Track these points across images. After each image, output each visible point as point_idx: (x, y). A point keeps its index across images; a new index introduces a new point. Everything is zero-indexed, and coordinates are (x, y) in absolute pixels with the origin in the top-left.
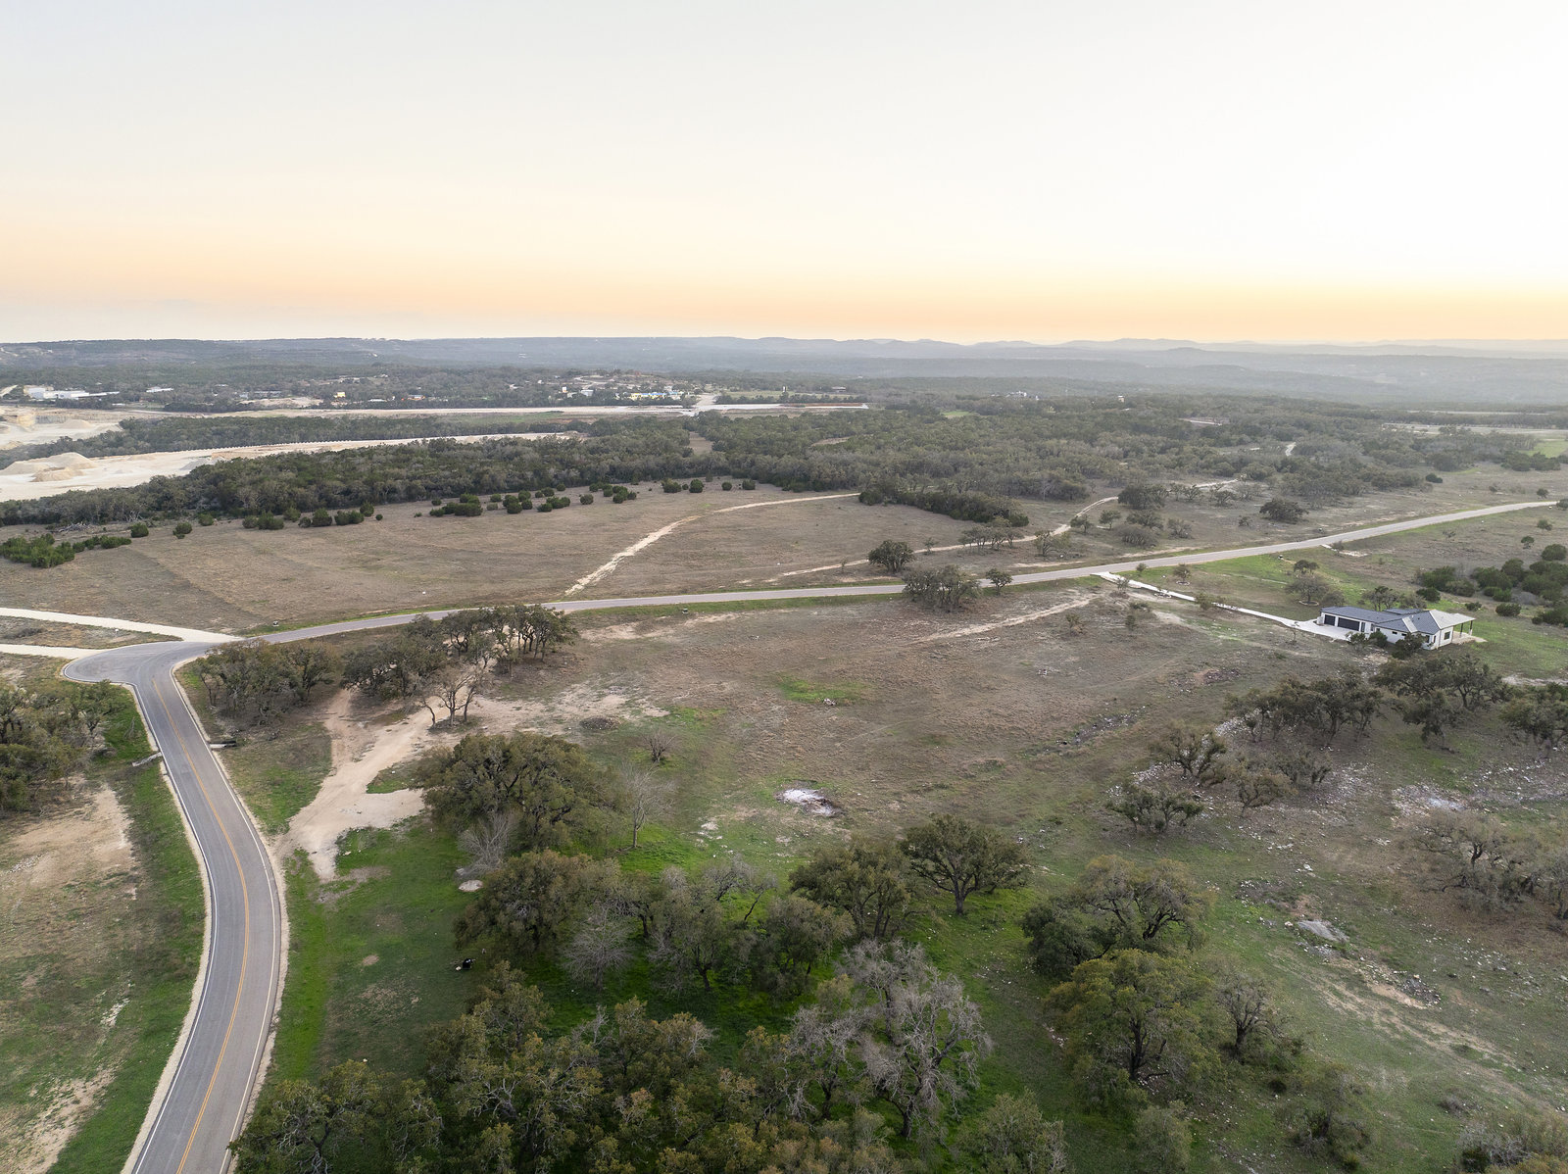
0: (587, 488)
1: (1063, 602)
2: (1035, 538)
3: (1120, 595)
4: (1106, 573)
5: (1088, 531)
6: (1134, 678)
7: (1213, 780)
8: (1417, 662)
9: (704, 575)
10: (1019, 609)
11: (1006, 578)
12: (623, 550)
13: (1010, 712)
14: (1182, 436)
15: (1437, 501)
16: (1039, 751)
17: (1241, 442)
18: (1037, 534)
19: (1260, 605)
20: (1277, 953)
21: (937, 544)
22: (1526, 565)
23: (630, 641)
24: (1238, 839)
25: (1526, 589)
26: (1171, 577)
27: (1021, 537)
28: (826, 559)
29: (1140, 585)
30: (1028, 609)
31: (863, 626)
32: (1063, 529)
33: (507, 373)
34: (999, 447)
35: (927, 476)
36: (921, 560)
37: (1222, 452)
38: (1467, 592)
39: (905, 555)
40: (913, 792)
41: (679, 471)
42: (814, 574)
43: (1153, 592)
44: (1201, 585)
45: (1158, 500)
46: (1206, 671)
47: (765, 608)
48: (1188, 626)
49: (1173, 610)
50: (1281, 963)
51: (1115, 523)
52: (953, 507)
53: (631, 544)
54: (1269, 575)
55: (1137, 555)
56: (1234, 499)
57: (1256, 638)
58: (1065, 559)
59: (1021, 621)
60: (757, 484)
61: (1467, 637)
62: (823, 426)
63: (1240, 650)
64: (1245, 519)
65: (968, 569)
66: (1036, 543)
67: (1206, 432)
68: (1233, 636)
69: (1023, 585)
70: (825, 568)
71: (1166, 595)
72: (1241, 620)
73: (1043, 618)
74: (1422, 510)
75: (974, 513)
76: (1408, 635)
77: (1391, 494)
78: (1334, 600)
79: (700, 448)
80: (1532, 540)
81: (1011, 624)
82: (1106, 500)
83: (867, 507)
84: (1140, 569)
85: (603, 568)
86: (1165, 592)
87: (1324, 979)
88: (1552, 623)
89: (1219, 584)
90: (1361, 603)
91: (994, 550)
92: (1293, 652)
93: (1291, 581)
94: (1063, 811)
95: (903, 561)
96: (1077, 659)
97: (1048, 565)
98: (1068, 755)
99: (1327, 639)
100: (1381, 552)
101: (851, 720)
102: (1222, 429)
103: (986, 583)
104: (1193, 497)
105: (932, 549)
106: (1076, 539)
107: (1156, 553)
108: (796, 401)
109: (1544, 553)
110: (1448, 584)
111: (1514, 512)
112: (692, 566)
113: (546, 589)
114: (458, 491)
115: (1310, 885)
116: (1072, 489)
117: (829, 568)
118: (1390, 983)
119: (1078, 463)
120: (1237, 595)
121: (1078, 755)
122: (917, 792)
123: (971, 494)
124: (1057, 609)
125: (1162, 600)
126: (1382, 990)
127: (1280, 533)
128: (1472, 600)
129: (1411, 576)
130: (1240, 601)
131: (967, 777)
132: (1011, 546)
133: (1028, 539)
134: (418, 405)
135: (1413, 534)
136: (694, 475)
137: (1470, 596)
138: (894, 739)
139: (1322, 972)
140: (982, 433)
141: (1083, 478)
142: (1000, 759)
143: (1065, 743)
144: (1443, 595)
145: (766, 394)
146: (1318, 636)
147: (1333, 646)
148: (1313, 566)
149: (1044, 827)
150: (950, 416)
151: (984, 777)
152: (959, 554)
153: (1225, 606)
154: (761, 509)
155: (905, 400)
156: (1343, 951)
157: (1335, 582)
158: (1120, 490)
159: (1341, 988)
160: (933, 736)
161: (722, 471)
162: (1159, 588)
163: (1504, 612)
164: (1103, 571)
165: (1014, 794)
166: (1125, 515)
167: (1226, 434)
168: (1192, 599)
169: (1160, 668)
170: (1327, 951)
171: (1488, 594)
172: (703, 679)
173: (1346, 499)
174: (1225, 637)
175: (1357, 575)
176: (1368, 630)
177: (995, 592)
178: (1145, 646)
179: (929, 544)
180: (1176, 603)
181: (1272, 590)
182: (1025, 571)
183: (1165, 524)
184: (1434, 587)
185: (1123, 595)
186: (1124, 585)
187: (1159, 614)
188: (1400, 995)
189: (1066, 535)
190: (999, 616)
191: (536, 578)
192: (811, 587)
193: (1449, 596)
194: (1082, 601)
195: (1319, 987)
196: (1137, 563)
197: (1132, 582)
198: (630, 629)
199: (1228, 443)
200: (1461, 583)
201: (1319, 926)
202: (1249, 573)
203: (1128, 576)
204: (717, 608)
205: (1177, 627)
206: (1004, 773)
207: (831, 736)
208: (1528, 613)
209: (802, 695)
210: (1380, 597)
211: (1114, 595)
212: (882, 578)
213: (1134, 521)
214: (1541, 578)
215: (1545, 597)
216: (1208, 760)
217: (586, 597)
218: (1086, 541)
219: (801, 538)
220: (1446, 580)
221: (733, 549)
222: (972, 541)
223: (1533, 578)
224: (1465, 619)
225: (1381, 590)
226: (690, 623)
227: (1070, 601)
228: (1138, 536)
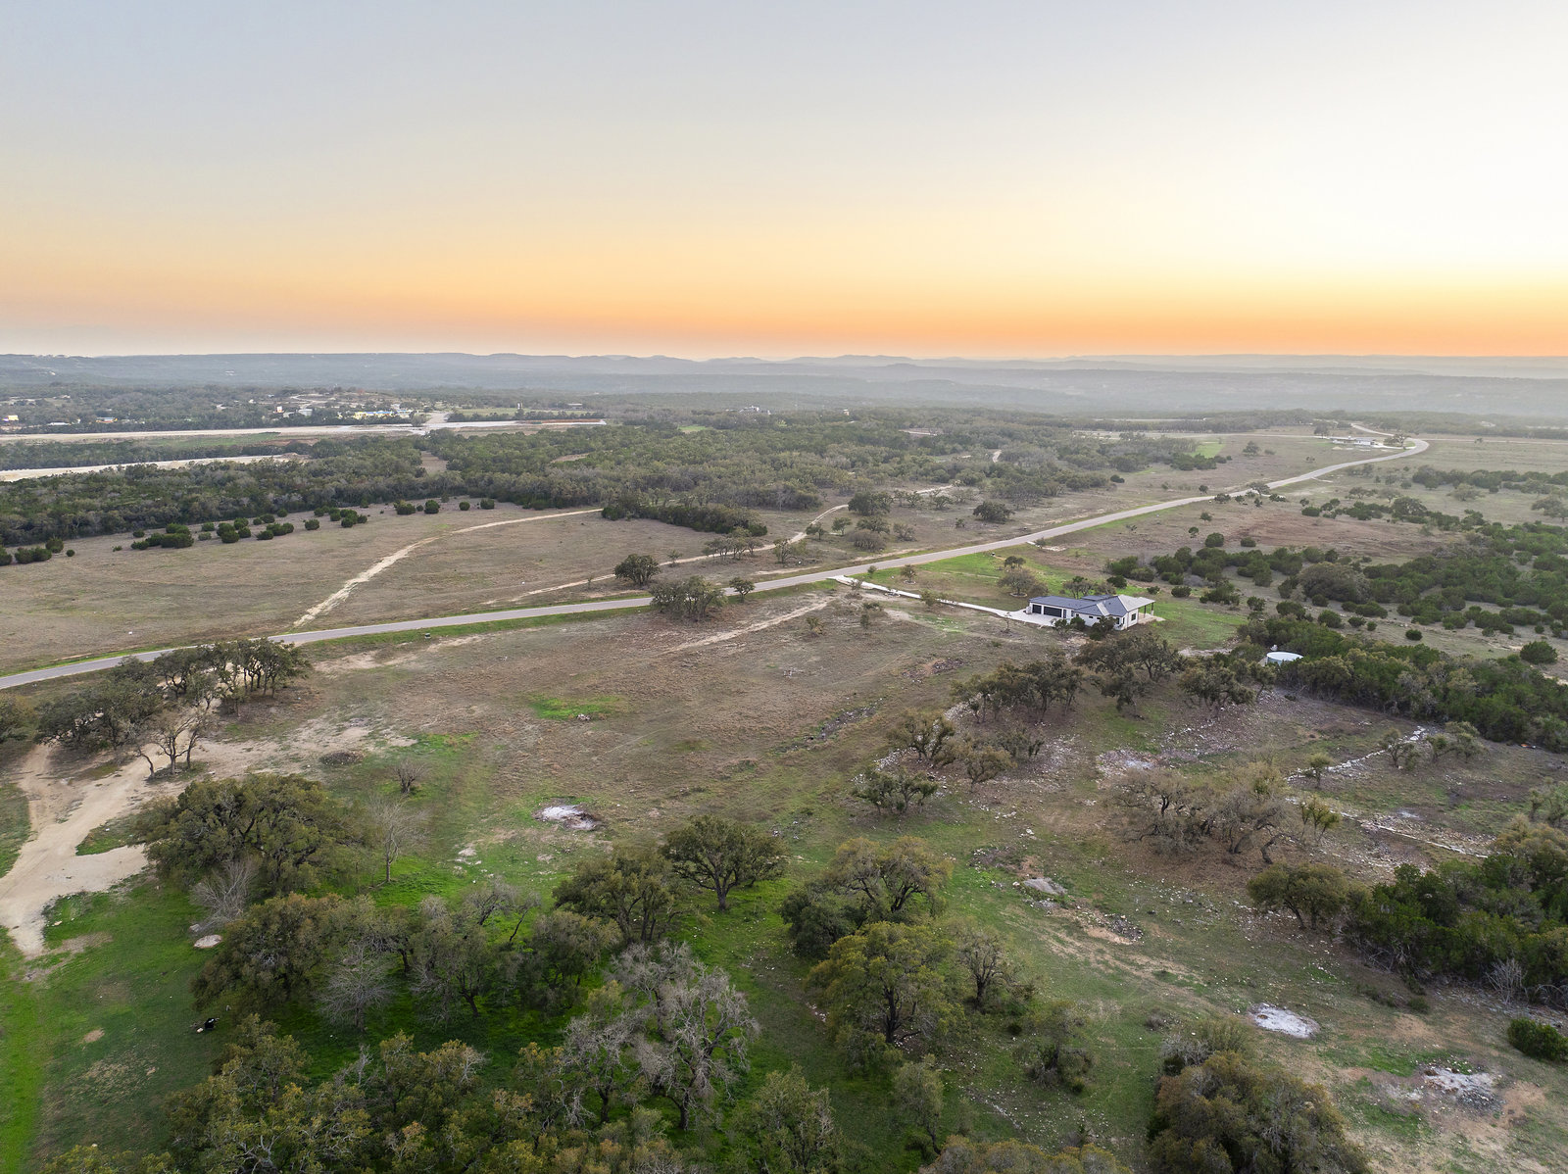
0: (312, 513)
1: (803, 606)
2: (774, 546)
3: (854, 596)
4: (840, 577)
5: (822, 537)
6: (870, 673)
7: (943, 761)
8: (1110, 642)
9: (446, 598)
10: (763, 615)
11: (748, 585)
12: (356, 577)
13: (759, 713)
14: (903, 446)
15: (1121, 499)
16: (788, 748)
17: (954, 451)
18: (775, 542)
19: (977, 598)
20: (1007, 911)
21: (683, 555)
22: (1193, 552)
23: (369, 671)
24: (970, 812)
25: (1194, 573)
26: (899, 577)
27: (761, 546)
28: (573, 576)
29: (871, 586)
30: (771, 614)
31: (613, 639)
32: (800, 536)
33: (212, 392)
34: (736, 460)
35: (667, 489)
36: (667, 573)
37: (938, 460)
38: (1148, 578)
39: (650, 569)
40: (671, 798)
41: (413, 492)
42: (560, 591)
43: (883, 592)
44: (925, 583)
45: (884, 506)
46: (934, 662)
47: (512, 627)
48: (915, 621)
49: (902, 608)
50: (1012, 920)
51: (847, 529)
52: (695, 519)
53: (365, 570)
54: (984, 571)
55: (869, 558)
56: (950, 503)
57: (975, 629)
58: (802, 565)
59: (765, 626)
60: (496, 504)
61: (1149, 617)
62: (563, 443)
63: (961, 641)
64: (961, 521)
65: (712, 579)
66: (775, 552)
67: (923, 442)
68: (956, 629)
69: (765, 592)
70: (571, 585)
71: (894, 594)
72: (962, 613)
73: (785, 621)
74: (1109, 507)
75: (716, 525)
76: (1102, 619)
77: (1083, 494)
78: (1039, 591)
79: (434, 468)
80: (1197, 530)
81: (756, 630)
82: (838, 508)
83: (610, 522)
84: (871, 571)
85: (334, 596)
86: (893, 591)
87: (1048, 930)
89: (942, 582)
90: (1063, 592)
91: (736, 559)
92: (1006, 640)
93: (1003, 576)
94: (813, 802)
95: (648, 574)
96: (819, 658)
97: (787, 571)
98: (815, 749)
99: (1036, 626)
100: (1078, 546)
101: (604, 734)
102: (937, 439)
103: (731, 592)
104: (914, 503)
105: (677, 561)
106: (812, 546)
107: (885, 556)
108: (532, 418)
109: (1207, 541)
110: (1132, 572)
111: (1182, 506)
112: (431, 590)
113: (273, 623)
114: (163, 521)
115: (1032, 847)
116: (805, 498)
117: (575, 584)
118: (1102, 926)
119: (810, 474)
120: (955, 590)
121: (825, 748)
122: (675, 798)
123: (711, 506)
124: (798, 613)
125: (892, 599)
126: (1096, 932)
127: (991, 532)
128: (1152, 585)
129: (1102, 566)
130: (960, 597)
131: (723, 779)
132: (752, 555)
133: (767, 547)
134: (110, 428)
135: (1104, 529)
136: (429, 496)
137: (1150, 581)
138: (650, 748)
139: (1046, 923)
140: (719, 446)
141: (815, 488)
142: (753, 758)
143: (812, 739)
144: (1129, 582)
145: (500, 412)
146: (1028, 624)
147: (1041, 632)
148: (1020, 561)
149: (796, 819)
150: (687, 430)
151: (738, 778)
152: (703, 565)
153: (948, 602)
154: (501, 528)
155: (642, 415)
156: (1063, 903)
157: (1040, 575)
158: (849, 499)
159: (1062, 935)
160: (687, 742)
161: (458, 491)
162: (889, 588)
163: (1178, 594)
164: (839, 574)
166: (855, 521)
167: (941, 444)
168: (918, 596)
169: (894, 662)
170: (1049, 905)
171: (1165, 579)
172: (451, 704)
173: (1045, 500)
174: (947, 630)
175: (1058, 568)
176: (1069, 617)
177: (739, 600)
178: (878, 643)
179: (674, 556)
180: (904, 601)
181: (986, 585)
182: (766, 578)
183: (891, 528)
184: (1122, 574)
185: (857, 597)
186: (857, 586)
187: (890, 612)
188: (1111, 935)
189: (803, 543)
190: (745, 622)
191: (260, 610)
192: (555, 604)
193: (1134, 582)
194: (820, 604)
196: (868, 566)
197: (864, 584)
198: (368, 657)
199: (943, 452)
200: (1142, 570)
201: (1041, 883)
202: (967, 571)
203: (862, 578)
204: (460, 631)
205: (906, 623)
206: (756, 772)
207: (588, 751)
208: (1197, 593)
209: (555, 713)
210: (1077, 586)
211: (849, 596)
212: (628, 591)
213: (863, 527)
214: (1207, 563)
215: (1209, 580)
216: (939, 743)
217: (317, 628)
218: (821, 547)
219: (545, 556)
220: (1130, 568)
221: (474, 570)
222: (714, 552)
223: (1201, 563)
224: (1147, 601)
225: (1078, 580)
226: (433, 648)
227: (809, 604)
228: (868, 540)
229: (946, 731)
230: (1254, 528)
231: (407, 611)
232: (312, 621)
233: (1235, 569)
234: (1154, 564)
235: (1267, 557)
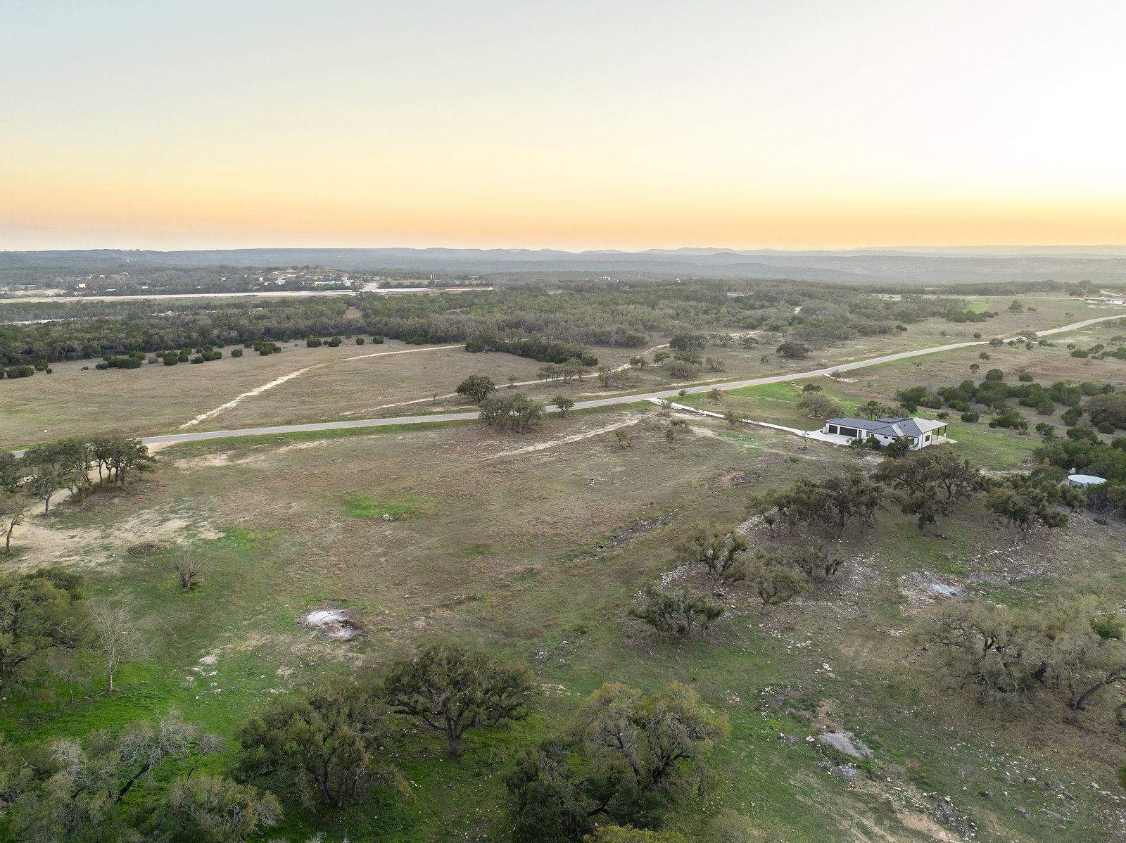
1: (617, 422)
2: (599, 373)
3: (664, 415)
4: (654, 399)
5: (645, 368)
6: (670, 484)
7: (734, 578)
9: (313, 409)
10: (579, 429)
11: (569, 403)
12: (250, 391)
13: (555, 519)
14: (720, 303)
15: (905, 342)
16: (576, 556)
18: (602, 371)
19: (777, 419)
20: (799, 779)
21: (519, 379)
22: (977, 384)
23: (220, 468)
24: (759, 638)
25: (978, 402)
26: (706, 400)
27: (589, 373)
28: (424, 394)
29: (681, 407)
30: (586, 428)
31: (440, 447)
32: (624, 367)
36: (502, 394)
37: (749, 313)
38: (936, 405)
39: (488, 388)
40: (444, 606)
42: (409, 405)
43: (691, 412)
44: (730, 406)
45: (700, 345)
46: (732, 475)
47: (357, 435)
48: (719, 438)
49: (706, 426)
50: (804, 793)
51: (665, 362)
52: (539, 352)
53: (259, 386)
54: (783, 396)
55: (681, 384)
56: (757, 343)
57: (774, 446)
58: (623, 389)
59: (579, 439)
60: (385, 340)
61: (942, 439)
63: (760, 456)
64: (765, 357)
65: (537, 399)
66: (600, 377)
67: (738, 300)
68: (756, 445)
69: (584, 409)
70: (420, 400)
71: (702, 414)
72: (762, 432)
73: (598, 435)
74: (895, 349)
75: (554, 356)
77: (872, 338)
78: (835, 413)
79: (352, 316)
80: (977, 367)
81: (570, 441)
82: (661, 346)
83: (471, 355)
84: (682, 394)
85: (224, 406)
86: (701, 411)
87: (851, 812)
88: (1004, 426)
89: (744, 405)
90: (857, 415)
91: (566, 383)
92: (804, 457)
93: (801, 400)
94: (589, 619)
95: (485, 393)
96: (623, 468)
97: (609, 393)
98: (603, 559)
99: (833, 444)
100: (869, 379)
101: (402, 534)
103: (553, 409)
104: (726, 342)
105: (515, 384)
106: (633, 374)
107: (696, 383)
108: (439, 286)
109: (988, 375)
110: (922, 400)
111: (960, 349)
112: (303, 402)
113: (164, 425)
115: (829, 687)
116: (635, 339)
117: (423, 400)
118: (921, 811)
119: (641, 320)
120: (758, 412)
121: (613, 558)
122: (447, 606)
123: (555, 342)
124: (611, 428)
125: (698, 418)
126: (913, 821)
127: (792, 367)
128: (941, 411)
129: (892, 395)
130: (761, 417)
131: (501, 587)
132: (580, 380)
133: (594, 374)
135: (891, 365)
136: (336, 334)
137: (939, 408)
138: (440, 551)
139: (849, 801)
141: (644, 330)
142: (538, 566)
143: (602, 547)
144: (919, 408)
145: (418, 282)
146: (826, 443)
147: (839, 450)
148: (817, 389)
149: (567, 637)
150: (551, 293)
151: (518, 586)
152: (536, 388)
153: (749, 421)
155: (521, 283)
156: (869, 771)
157: (835, 400)
158: (671, 339)
159: (869, 822)
160: (478, 546)
162: (696, 408)
163: (967, 419)
164: (653, 397)
165: (544, 602)
166: (673, 355)
167: (752, 301)
168: (721, 416)
169: (694, 474)
170: (853, 772)
171: (952, 406)
172: (273, 500)
173: (839, 342)
174: (749, 446)
175: (852, 395)
176: (865, 437)
177: (561, 416)
178: (682, 456)
179: (512, 379)
180: (709, 420)
181: (788, 408)
182: (587, 399)
183: (704, 362)
184: (912, 402)
185: (667, 415)
186: (668, 407)
187: (695, 429)
188: (934, 827)
189: (627, 371)
190: (561, 435)
191: (159, 415)
192: (404, 416)
193: (923, 408)
194: (632, 420)
195: (846, 824)
196: (679, 390)
197: (674, 405)
198: (224, 457)
199: (753, 307)
200: (931, 398)
201: (840, 740)
202: (769, 396)
203: (671, 400)
204: (311, 436)
205: (710, 439)
206: (538, 581)
207: (379, 551)
208: (985, 419)
209: (366, 512)
210: (871, 410)
211: (660, 415)
212: (467, 407)
213: (679, 359)
214: (989, 394)
215: (995, 407)
216: (730, 558)
217: (196, 430)
218: (641, 375)
219: (408, 378)
220: (919, 397)
221: (346, 388)
222: (548, 377)
223: (984, 393)
224: (941, 424)
225: (873, 404)
226: (283, 450)
227: (622, 421)
228: (683, 370)
229: (738, 547)
230: (1029, 366)
231: (276, 419)
232: (195, 425)
233: (1017, 400)
234: (942, 393)
235: (1046, 390)
